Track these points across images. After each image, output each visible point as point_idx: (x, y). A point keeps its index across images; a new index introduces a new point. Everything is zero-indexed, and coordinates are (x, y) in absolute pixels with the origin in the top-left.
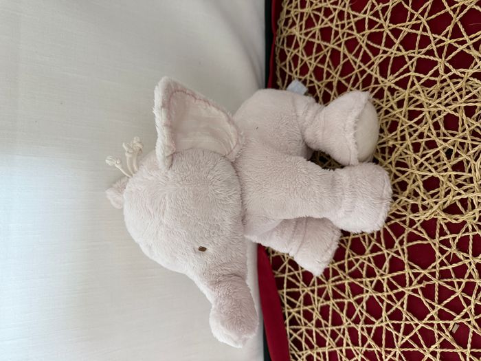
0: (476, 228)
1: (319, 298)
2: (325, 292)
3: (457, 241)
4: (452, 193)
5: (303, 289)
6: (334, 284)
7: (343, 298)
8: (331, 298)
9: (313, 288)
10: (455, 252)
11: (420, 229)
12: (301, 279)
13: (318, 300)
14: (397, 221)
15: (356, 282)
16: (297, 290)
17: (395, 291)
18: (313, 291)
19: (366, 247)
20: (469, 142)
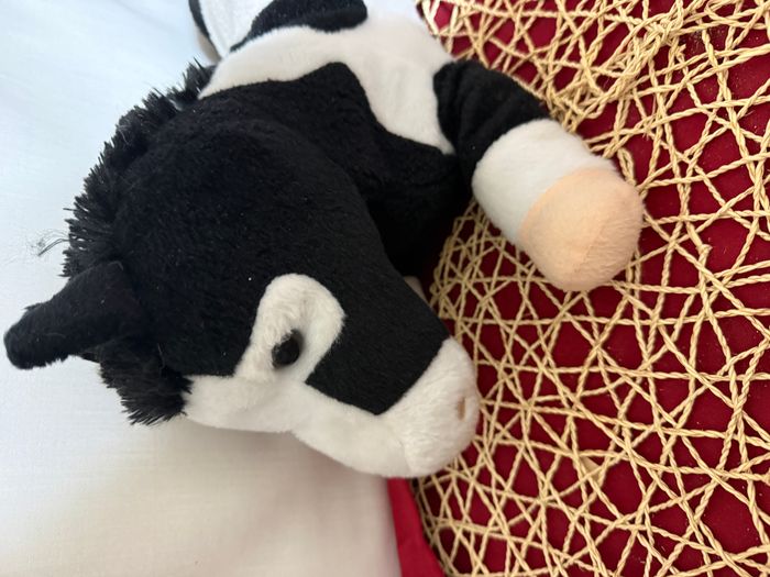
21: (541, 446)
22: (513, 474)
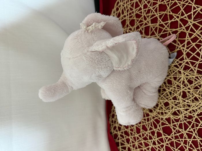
0: (184, 120)
1: (133, 148)
2: (135, 146)
3: (178, 125)
4: (174, 108)
5: (127, 145)
6: (138, 142)
7: (142, 148)
8: (138, 148)
9: (130, 145)
10: (178, 129)
11: (165, 121)
12: (125, 141)
13: (133, 149)
14: (157, 118)
15: (146, 141)
16: (124, 146)
17: (160, 144)
18: (131, 146)
19: (147, 128)
20: (176, 89)
21: (141, 149)
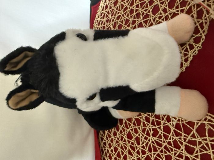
22: (117, 153)
